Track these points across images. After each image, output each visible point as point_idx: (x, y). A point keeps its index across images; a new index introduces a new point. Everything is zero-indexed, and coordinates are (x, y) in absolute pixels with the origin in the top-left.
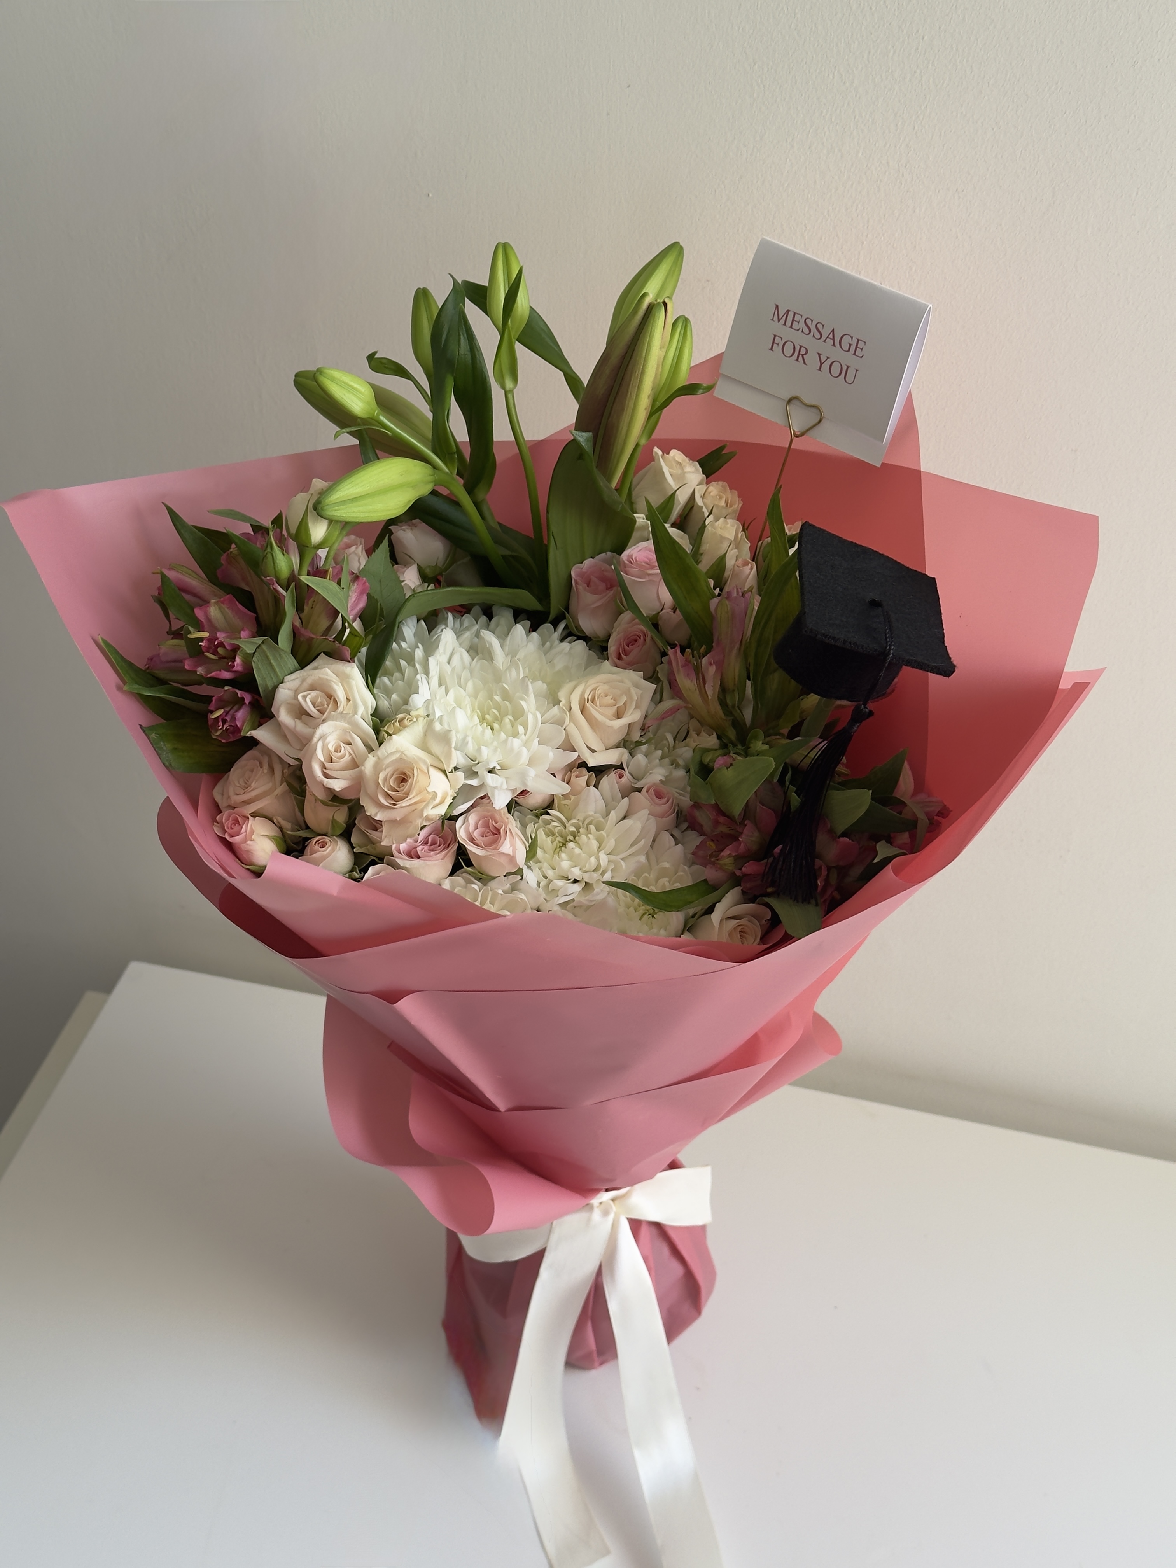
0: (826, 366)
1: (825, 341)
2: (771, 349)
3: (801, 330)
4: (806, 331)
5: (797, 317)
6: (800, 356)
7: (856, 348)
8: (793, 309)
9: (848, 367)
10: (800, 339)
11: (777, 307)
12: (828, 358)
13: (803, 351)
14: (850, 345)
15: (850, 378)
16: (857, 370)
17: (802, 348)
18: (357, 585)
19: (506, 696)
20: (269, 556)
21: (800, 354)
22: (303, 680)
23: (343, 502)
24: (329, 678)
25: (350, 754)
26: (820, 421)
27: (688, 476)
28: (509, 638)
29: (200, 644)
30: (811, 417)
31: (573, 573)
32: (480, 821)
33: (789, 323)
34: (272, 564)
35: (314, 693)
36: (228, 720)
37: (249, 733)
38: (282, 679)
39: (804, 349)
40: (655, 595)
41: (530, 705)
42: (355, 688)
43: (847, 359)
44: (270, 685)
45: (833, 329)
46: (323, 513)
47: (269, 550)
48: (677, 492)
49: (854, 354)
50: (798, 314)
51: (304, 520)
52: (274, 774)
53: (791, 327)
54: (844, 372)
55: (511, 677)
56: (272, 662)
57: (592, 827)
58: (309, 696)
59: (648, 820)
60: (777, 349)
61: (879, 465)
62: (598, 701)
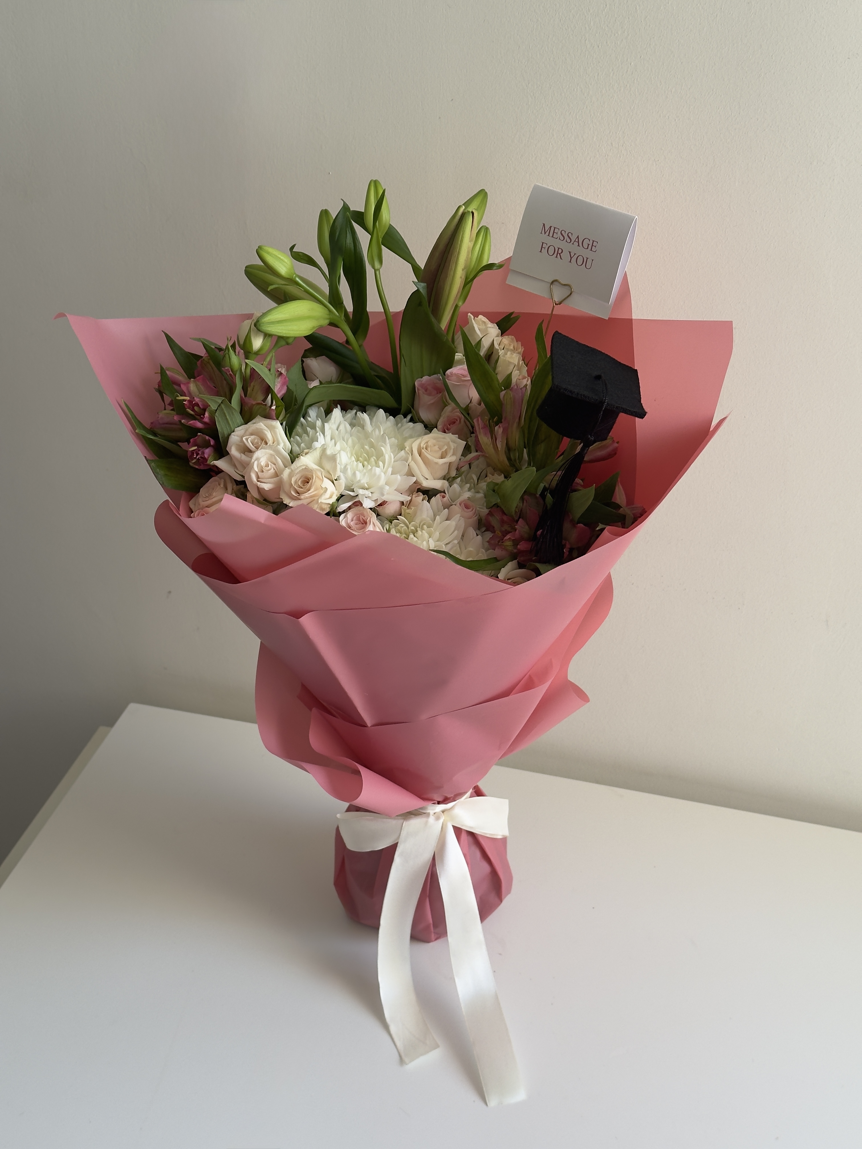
0: (574, 259)
1: (573, 244)
2: (541, 251)
3: (558, 238)
4: (562, 238)
5: (556, 231)
6: (558, 254)
7: (592, 246)
8: (554, 225)
9: (587, 258)
10: (559, 244)
11: (544, 225)
12: (575, 254)
13: (560, 251)
14: (588, 245)
15: (588, 266)
16: (593, 260)
17: (560, 249)
18: (281, 378)
19: (372, 445)
20: (227, 356)
21: (558, 253)
22: (246, 430)
23: (273, 323)
24: (263, 428)
25: (274, 469)
26: (571, 294)
27: (489, 329)
28: (375, 417)
29: (184, 402)
30: (566, 292)
31: (416, 383)
32: (354, 517)
33: (551, 235)
34: (229, 361)
35: (253, 437)
36: (200, 453)
37: (212, 462)
38: (233, 430)
39: (561, 250)
40: (467, 395)
41: (387, 452)
42: (278, 434)
43: (587, 253)
44: (226, 433)
45: (578, 236)
46: (260, 328)
47: (227, 352)
48: (483, 339)
49: (591, 250)
50: (556, 228)
51: (249, 334)
52: (227, 489)
53: (553, 237)
54: (585, 262)
55: (375, 435)
56: (228, 417)
57: (425, 527)
58: (250, 438)
59: (459, 520)
60: (544, 251)
61: (607, 319)
62: (429, 449)
